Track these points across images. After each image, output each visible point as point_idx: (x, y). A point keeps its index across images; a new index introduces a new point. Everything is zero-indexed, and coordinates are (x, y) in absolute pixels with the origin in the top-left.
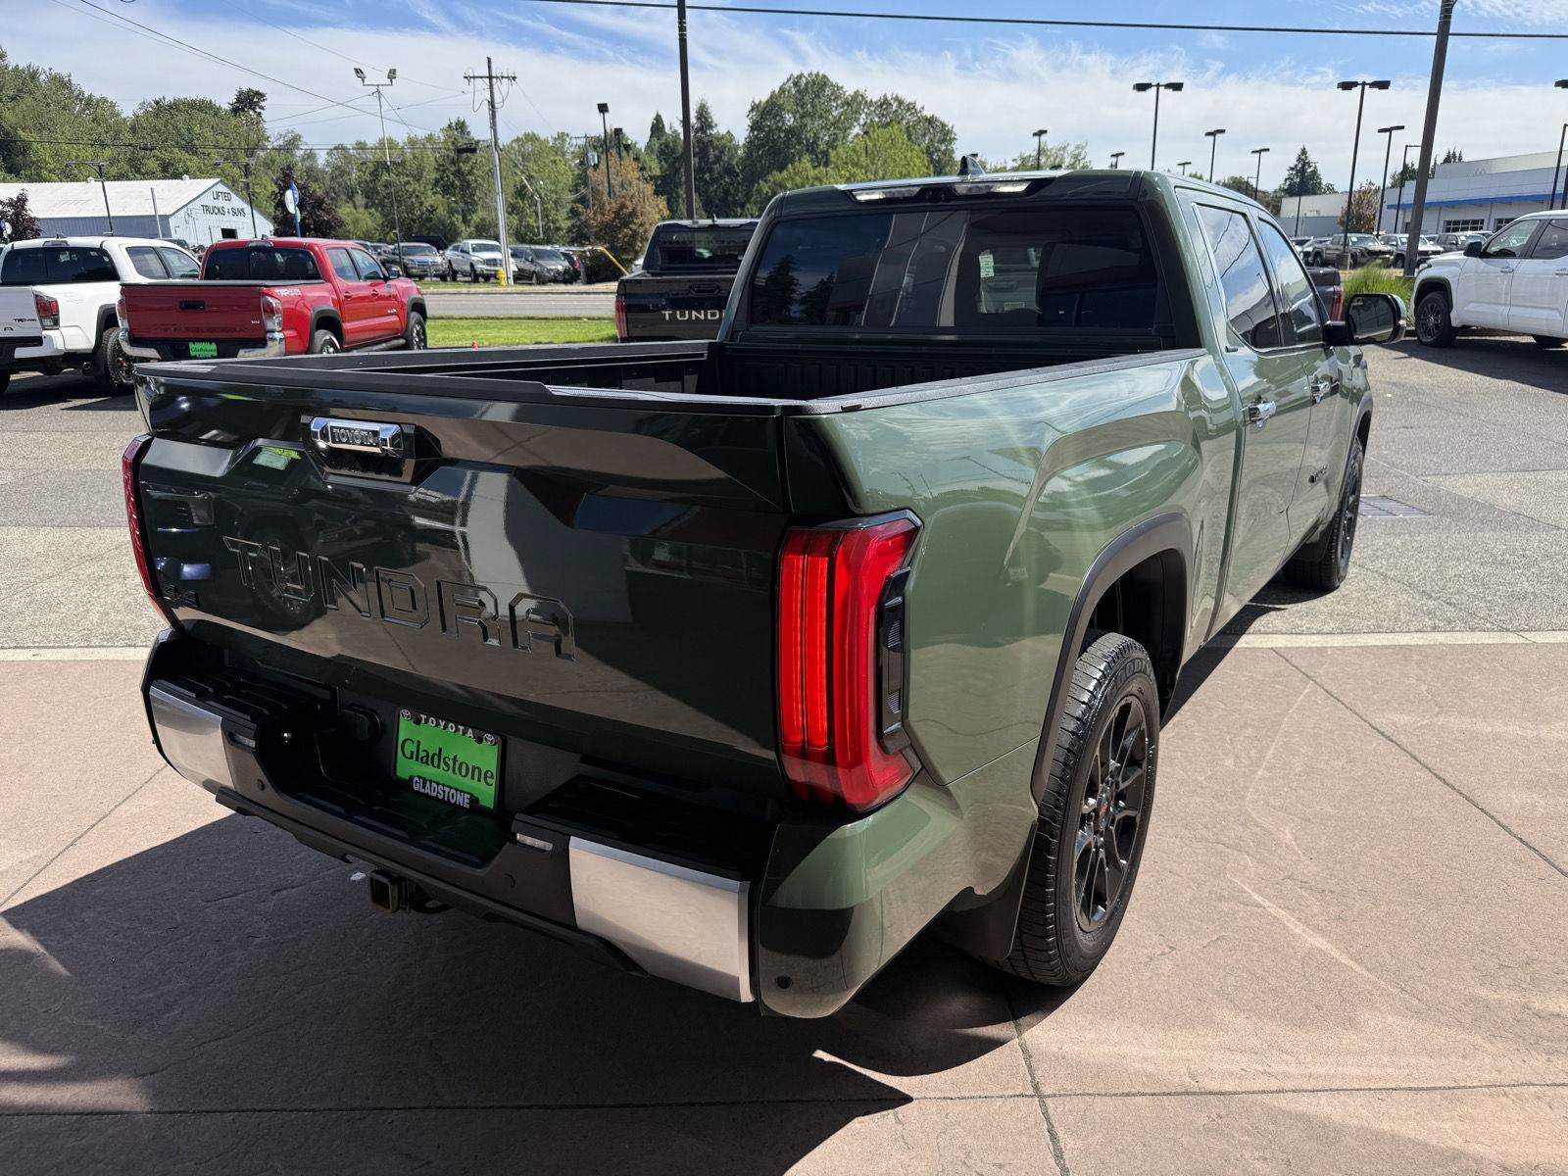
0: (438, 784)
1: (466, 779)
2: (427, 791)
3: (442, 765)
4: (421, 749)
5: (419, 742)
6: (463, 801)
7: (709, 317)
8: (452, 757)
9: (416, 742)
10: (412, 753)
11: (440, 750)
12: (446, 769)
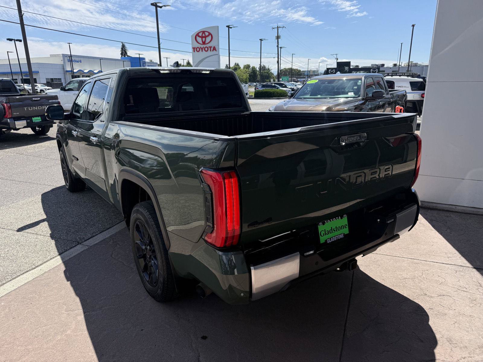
0: (334, 237)
1: (341, 230)
2: (332, 241)
3: (333, 231)
4: (326, 231)
5: (325, 230)
6: (342, 236)
7: (39, 109)
8: (335, 228)
9: (324, 231)
10: (324, 234)
11: (332, 228)
12: (334, 231)
